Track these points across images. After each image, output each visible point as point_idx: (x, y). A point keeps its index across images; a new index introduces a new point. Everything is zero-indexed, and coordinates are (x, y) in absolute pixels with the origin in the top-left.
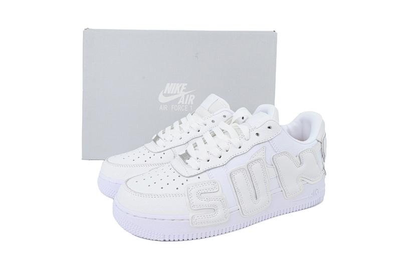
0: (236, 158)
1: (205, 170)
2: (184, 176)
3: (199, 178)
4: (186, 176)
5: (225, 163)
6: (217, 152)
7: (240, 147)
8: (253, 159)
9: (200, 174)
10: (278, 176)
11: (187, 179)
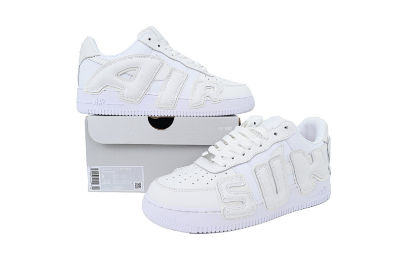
0: (258, 155)
1: (231, 166)
2: (212, 173)
3: (226, 173)
4: (214, 172)
5: (249, 160)
6: (241, 151)
7: (261, 146)
8: (273, 156)
9: (227, 170)
10: (294, 173)
11: (215, 175)
